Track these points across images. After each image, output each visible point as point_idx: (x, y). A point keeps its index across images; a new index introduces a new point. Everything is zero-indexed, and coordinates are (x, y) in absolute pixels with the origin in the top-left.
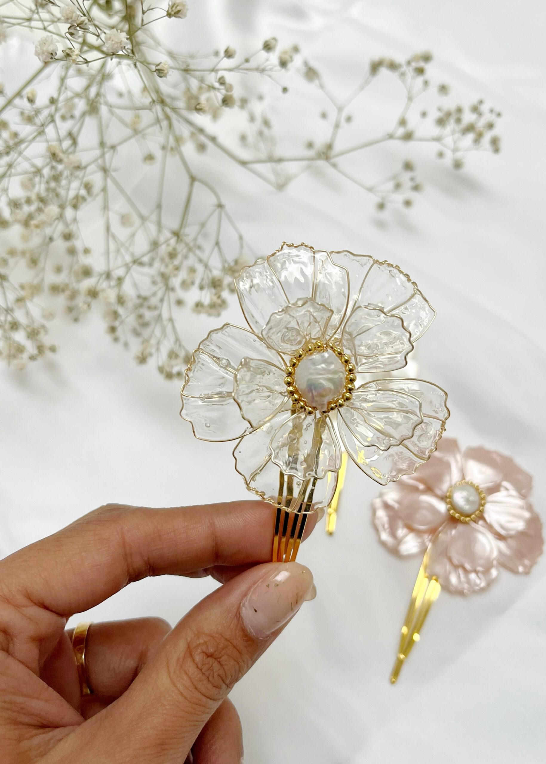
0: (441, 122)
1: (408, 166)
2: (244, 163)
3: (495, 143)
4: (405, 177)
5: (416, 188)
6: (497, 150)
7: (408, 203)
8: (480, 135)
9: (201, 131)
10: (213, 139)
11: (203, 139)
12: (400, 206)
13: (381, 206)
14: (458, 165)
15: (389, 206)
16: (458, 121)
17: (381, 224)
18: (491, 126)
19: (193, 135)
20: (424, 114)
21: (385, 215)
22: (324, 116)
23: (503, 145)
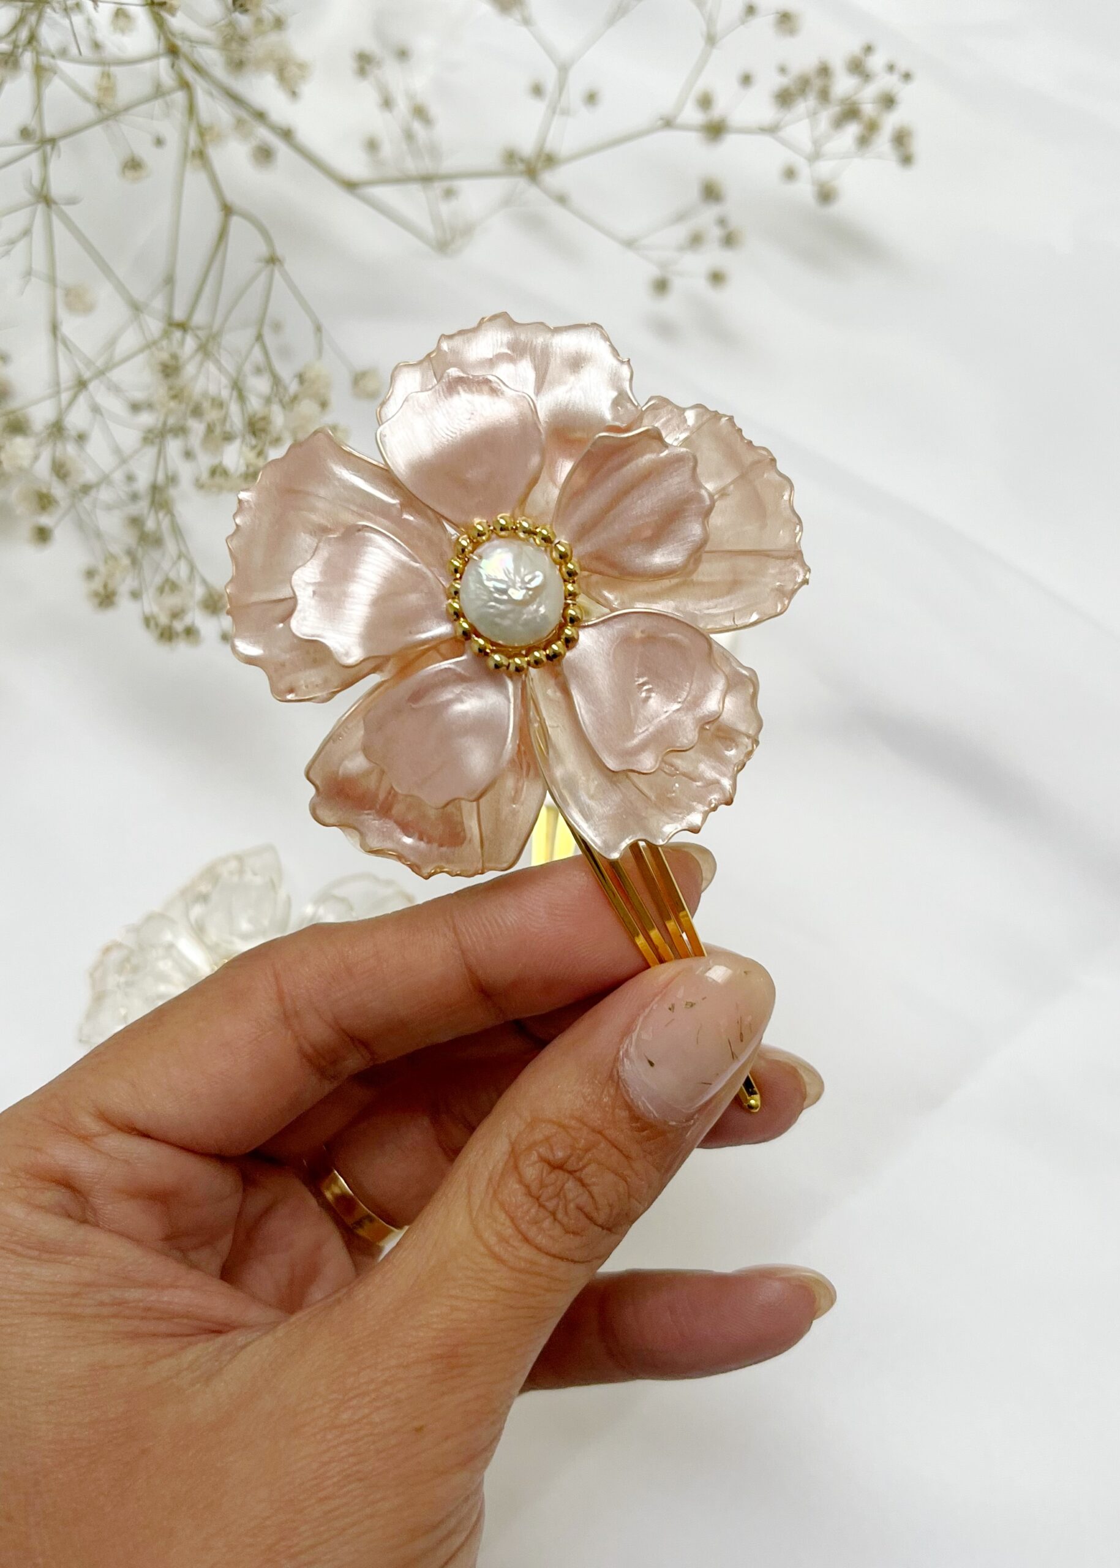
0: (785, 98)
1: (711, 193)
2: (351, 186)
3: (901, 139)
4: (706, 217)
5: (729, 240)
6: (907, 160)
7: (717, 278)
8: (872, 127)
9: (261, 116)
10: (287, 135)
11: (263, 133)
12: (701, 285)
13: (661, 286)
14: (826, 195)
15: (677, 284)
16: (824, 95)
17: (664, 329)
18: (888, 101)
19: (240, 123)
20: (746, 80)
21: (671, 306)
22: (537, 90)
23: (919, 146)
